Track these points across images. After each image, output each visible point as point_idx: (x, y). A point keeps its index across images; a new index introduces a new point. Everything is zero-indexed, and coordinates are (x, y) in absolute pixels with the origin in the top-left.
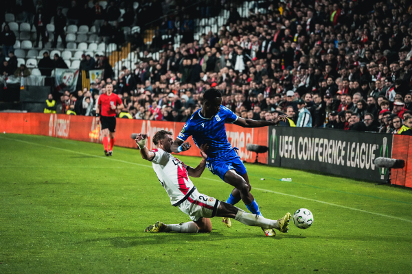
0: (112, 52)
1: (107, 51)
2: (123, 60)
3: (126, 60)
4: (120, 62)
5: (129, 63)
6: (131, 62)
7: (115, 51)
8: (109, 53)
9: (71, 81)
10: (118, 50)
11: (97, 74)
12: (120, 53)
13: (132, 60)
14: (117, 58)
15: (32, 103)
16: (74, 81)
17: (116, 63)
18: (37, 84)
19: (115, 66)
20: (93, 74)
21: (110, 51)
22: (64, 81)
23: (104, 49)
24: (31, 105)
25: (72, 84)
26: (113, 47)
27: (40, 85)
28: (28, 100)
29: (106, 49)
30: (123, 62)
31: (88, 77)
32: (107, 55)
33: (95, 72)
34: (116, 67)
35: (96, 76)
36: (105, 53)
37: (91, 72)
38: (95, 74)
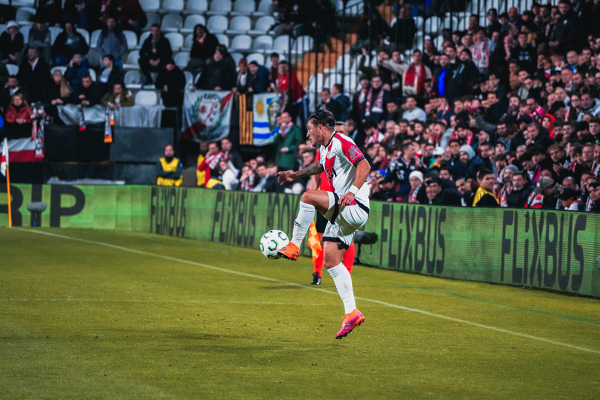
0: (304, 53)
1: (293, 52)
2: (326, 71)
3: (333, 71)
4: (320, 76)
5: (339, 77)
6: (343, 75)
7: (310, 52)
8: (297, 55)
9: (216, 118)
10: (317, 49)
11: (269, 101)
12: (320, 55)
13: (347, 71)
14: (313, 67)
15: (136, 163)
17: (312, 78)
18: (145, 124)
19: (309, 84)
20: (260, 102)
21: (300, 52)
22: (203, 117)
23: (285, 48)
24: (132, 169)
25: (219, 124)
26: (305, 44)
27: (151, 125)
28: (126, 157)
29: (290, 48)
30: (326, 76)
31: (250, 108)
32: (293, 61)
33: (265, 97)
34: (312, 86)
35: (266, 106)
36: (289, 56)
37: (256, 98)
38: (265, 102)
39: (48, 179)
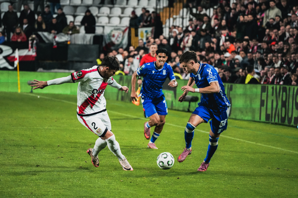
0: (164, 8)
1: (158, 7)
2: (175, 16)
3: (178, 16)
4: (171, 19)
5: (181, 20)
6: (183, 18)
7: (166, 7)
8: (160, 9)
9: (120, 40)
10: (170, 6)
11: (146, 32)
12: (172, 9)
13: (185, 16)
14: (168, 15)
15: (80, 62)
16: (123, 39)
17: (167, 20)
18: (85, 43)
19: (166, 23)
20: (142, 32)
21: (162, 7)
22: (113, 39)
23: (154, 5)
24: (79, 65)
25: (121, 43)
26: (164, 3)
27: (88, 43)
28: (76, 59)
29: (157, 5)
30: (174, 19)
31: (137, 35)
33: (144, 29)
34: (167, 24)
35: (145, 34)
36: (156, 9)
37: (140, 30)
38: (144, 32)
39: (37, 69)
